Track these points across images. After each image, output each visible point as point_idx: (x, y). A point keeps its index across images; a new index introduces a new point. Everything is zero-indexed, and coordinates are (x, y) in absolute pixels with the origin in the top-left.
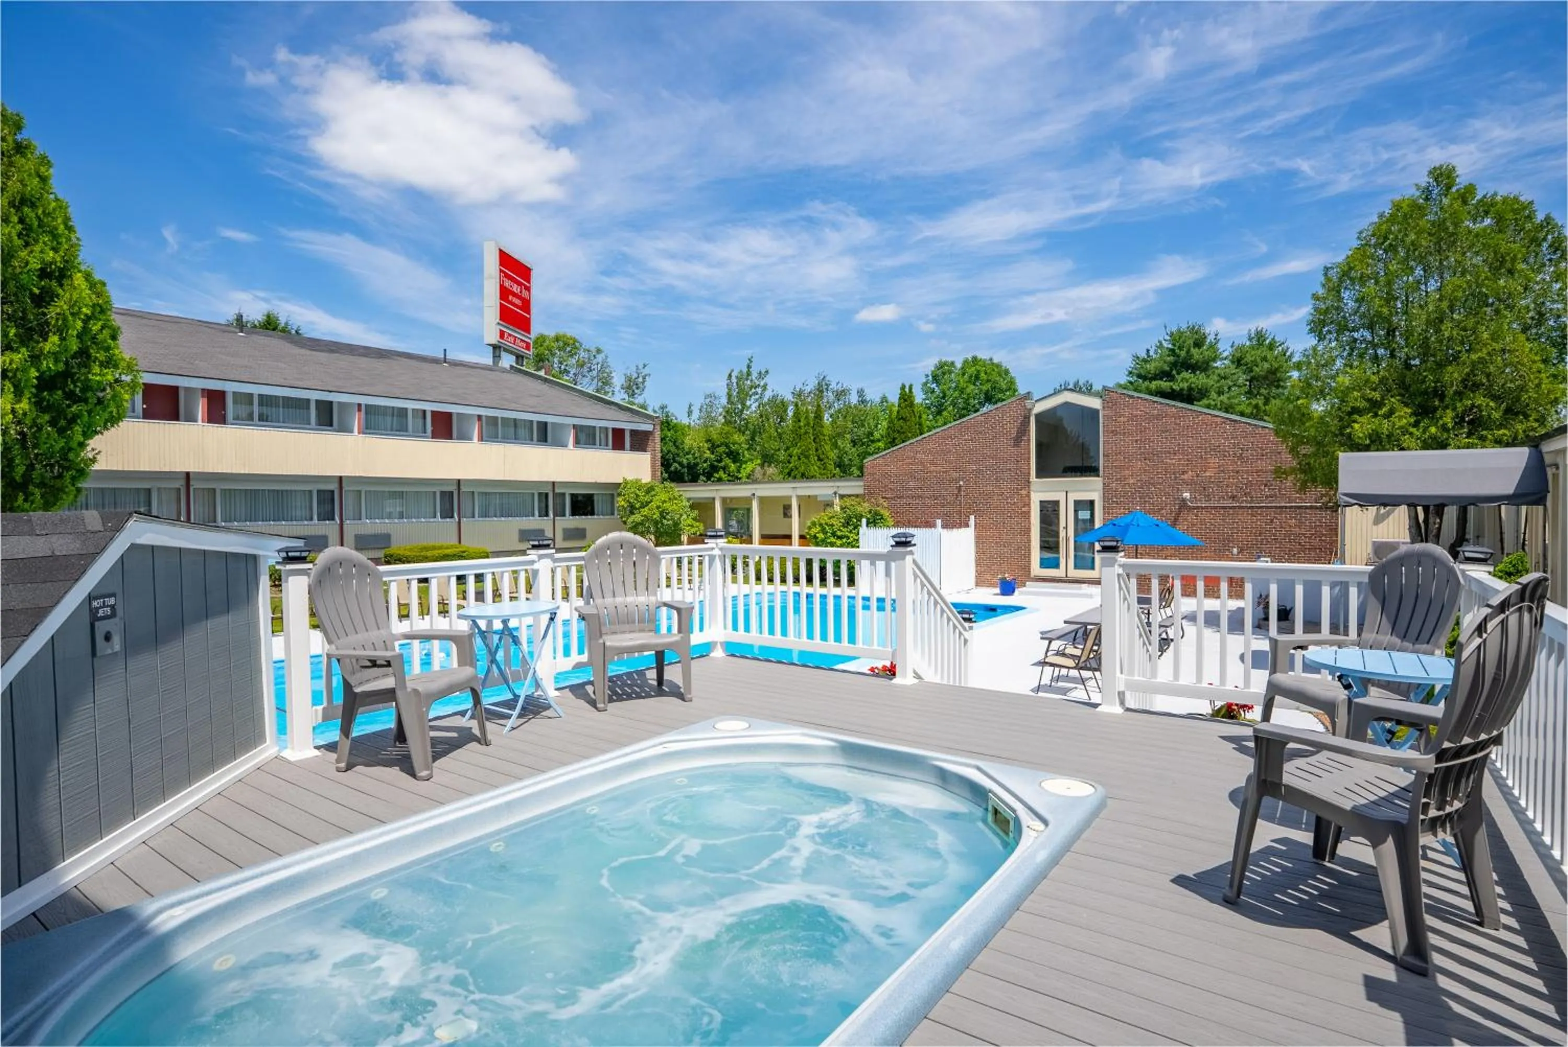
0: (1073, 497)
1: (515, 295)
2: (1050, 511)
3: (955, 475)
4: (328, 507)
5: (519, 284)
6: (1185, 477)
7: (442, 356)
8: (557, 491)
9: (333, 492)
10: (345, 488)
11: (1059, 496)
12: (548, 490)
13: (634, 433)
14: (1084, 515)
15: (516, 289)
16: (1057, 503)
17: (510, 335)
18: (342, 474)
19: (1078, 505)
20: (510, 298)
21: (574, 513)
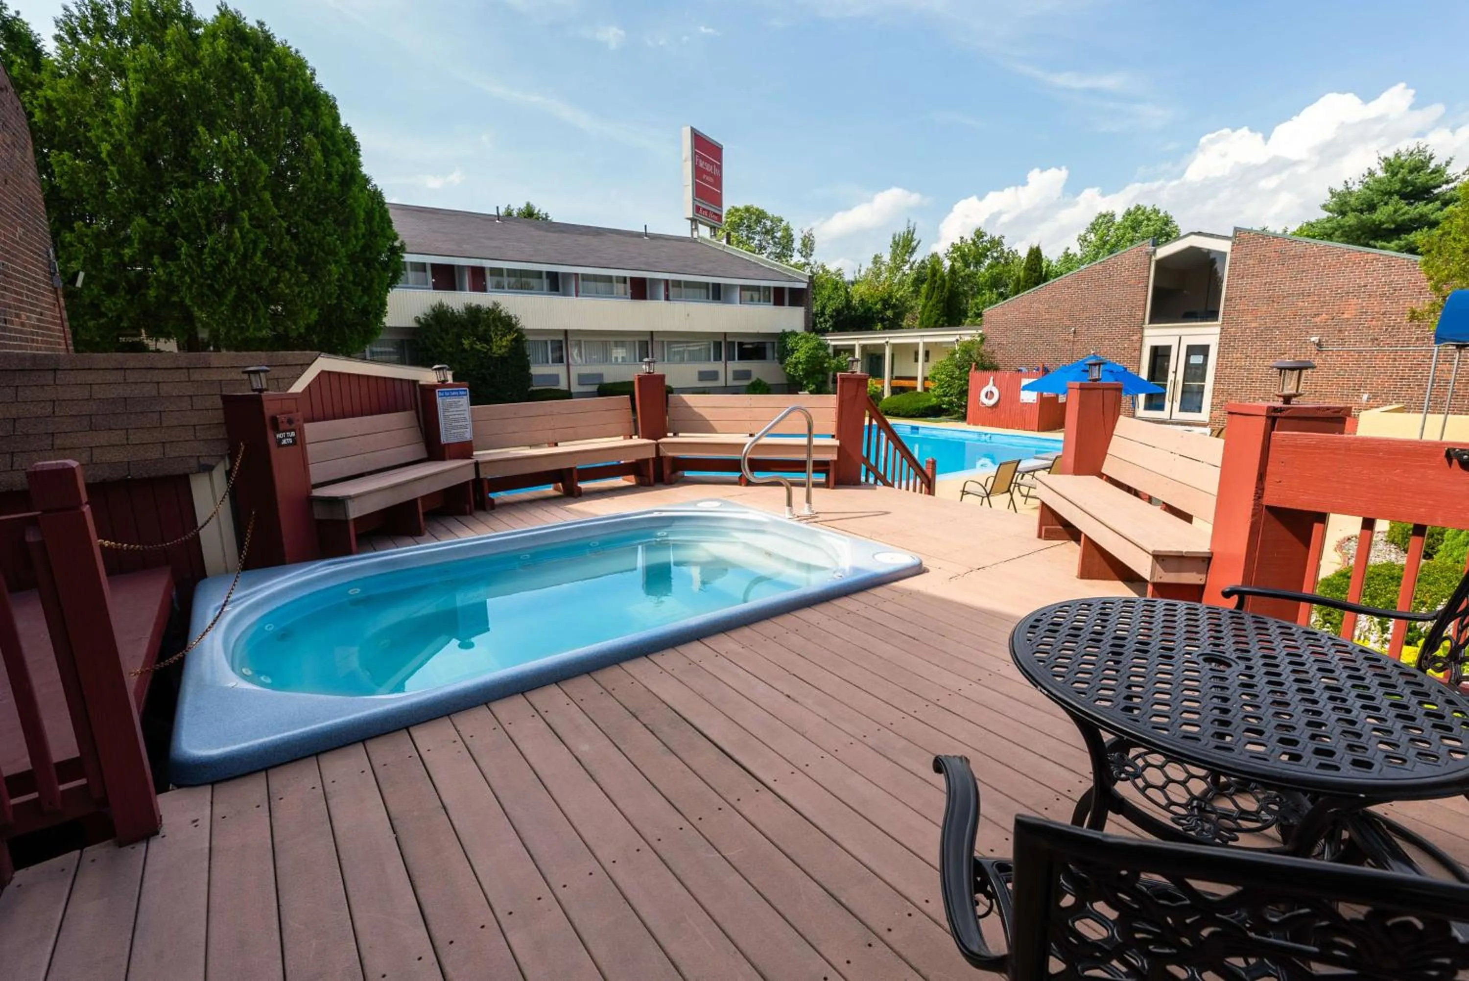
0: (1187, 341)
1: (708, 174)
2: (1160, 355)
3: (1068, 323)
4: (558, 354)
5: (712, 163)
6: (1317, 319)
7: (644, 231)
8: (729, 340)
9: (561, 341)
10: (570, 338)
11: (1173, 342)
12: (721, 339)
13: (792, 290)
14: (1197, 359)
15: (709, 168)
16: (1169, 348)
17: (704, 210)
18: (568, 328)
19: (1192, 350)
20: (704, 176)
21: (740, 358)
